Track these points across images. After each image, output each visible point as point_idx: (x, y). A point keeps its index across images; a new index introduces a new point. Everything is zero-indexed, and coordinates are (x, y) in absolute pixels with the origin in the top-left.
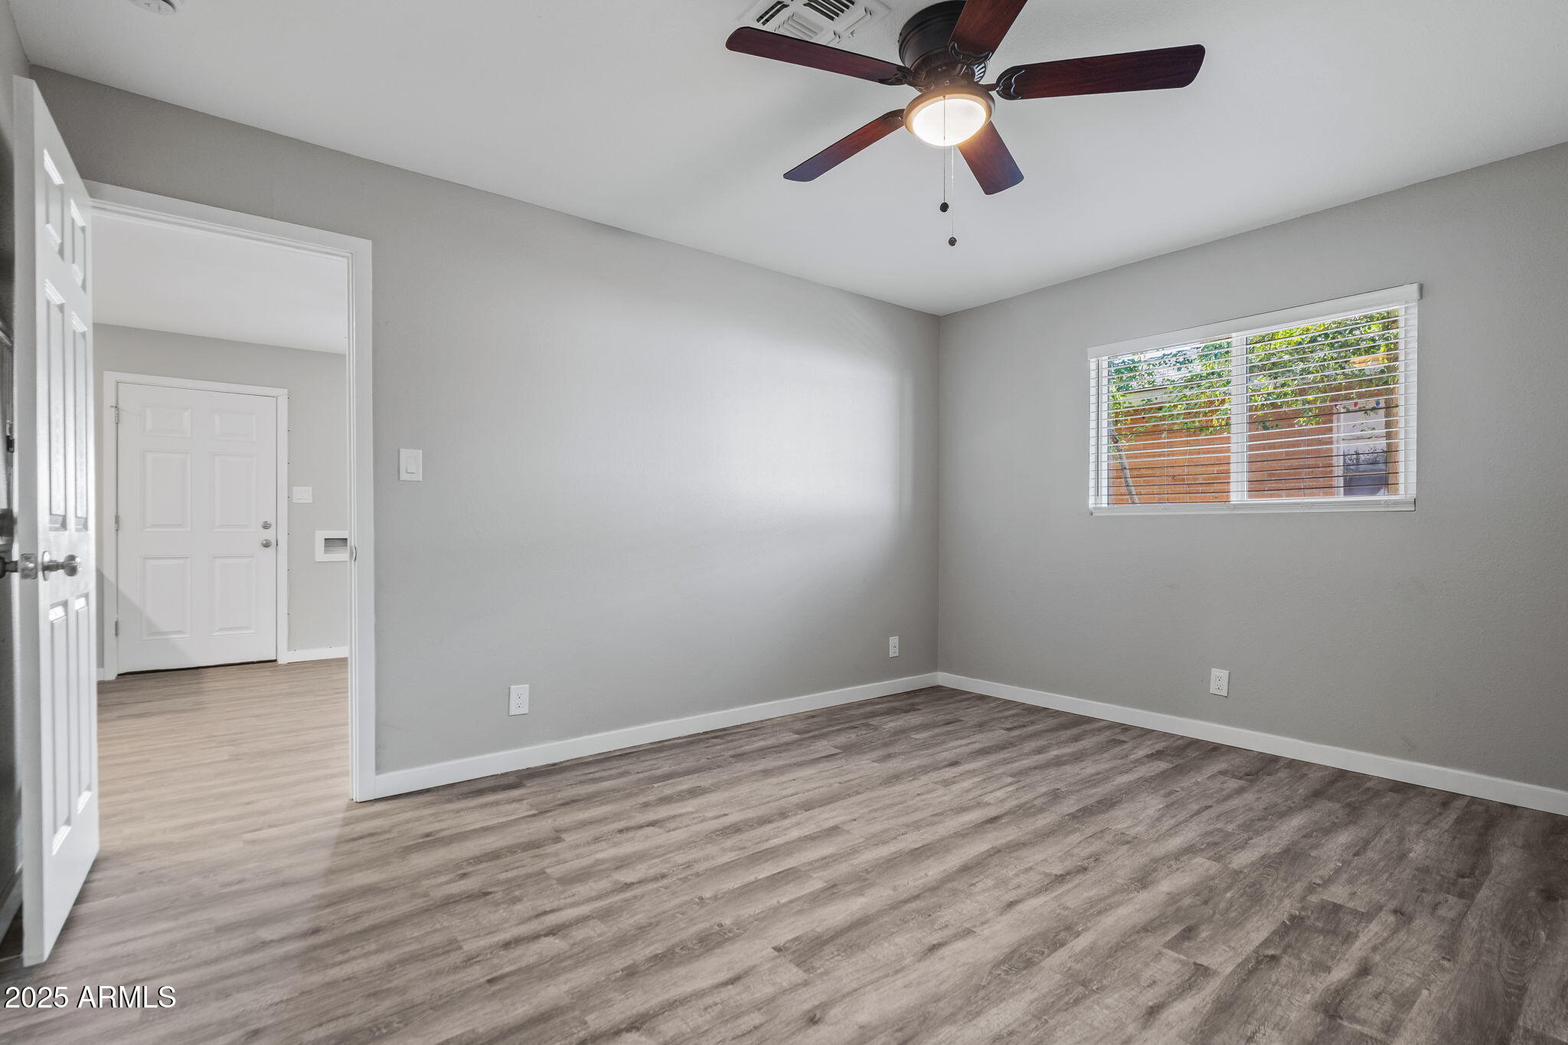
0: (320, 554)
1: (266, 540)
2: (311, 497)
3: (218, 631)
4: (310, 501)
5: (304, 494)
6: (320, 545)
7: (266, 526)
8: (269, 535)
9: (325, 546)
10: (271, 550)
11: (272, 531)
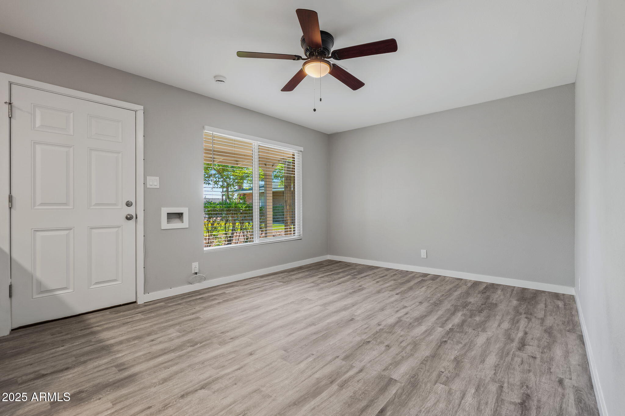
0: (165, 224)
1: (129, 215)
2: (158, 184)
3: (94, 285)
4: (158, 187)
5: (154, 182)
6: (164, 217)
7: (129, 204)
8: (131, 211)
9: (168, 218)
10: (132, 222)
11: (132, 208)
